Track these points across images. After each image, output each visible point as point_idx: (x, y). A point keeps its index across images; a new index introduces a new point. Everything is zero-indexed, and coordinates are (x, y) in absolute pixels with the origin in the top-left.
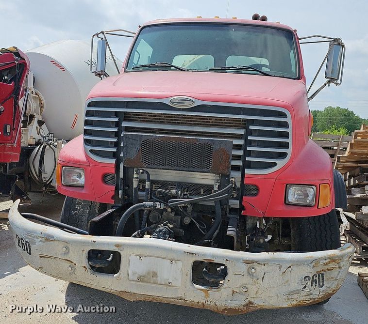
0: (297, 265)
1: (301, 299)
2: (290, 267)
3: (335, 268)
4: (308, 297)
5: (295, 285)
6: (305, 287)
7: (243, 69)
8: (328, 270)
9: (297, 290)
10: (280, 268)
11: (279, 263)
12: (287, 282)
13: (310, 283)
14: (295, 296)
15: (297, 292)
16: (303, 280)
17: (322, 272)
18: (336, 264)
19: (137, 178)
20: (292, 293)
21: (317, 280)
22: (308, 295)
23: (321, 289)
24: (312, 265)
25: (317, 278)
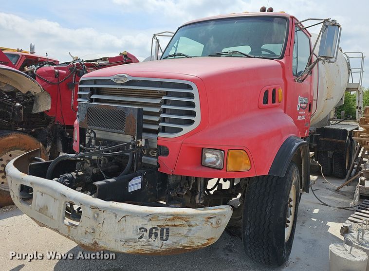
0: (131, 216)
1: (139, 248)
2: (125, 217)
3: (184, 226)
4: (147, 247)
5: (131, 234)
6: (141, 237)
7: (233, 53)
8: (175, 226)
9: (133, 239)
10: (116, 216)
11: (115, 212)
12: (123, 230)
13: (146, 234)
14: (132, 244)
15: (133, 241)
16: (139, 231)
17: (167, 227)
18: (184, 222)
19: (89, 136)
20: (128, 241)
21: (159, 233)
22: (146, 245)
23: (164, 242)
24: (148, 218)
25: (159, 232)
